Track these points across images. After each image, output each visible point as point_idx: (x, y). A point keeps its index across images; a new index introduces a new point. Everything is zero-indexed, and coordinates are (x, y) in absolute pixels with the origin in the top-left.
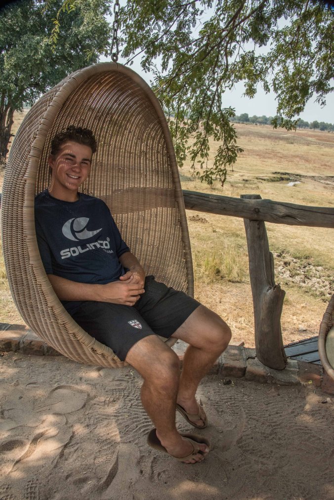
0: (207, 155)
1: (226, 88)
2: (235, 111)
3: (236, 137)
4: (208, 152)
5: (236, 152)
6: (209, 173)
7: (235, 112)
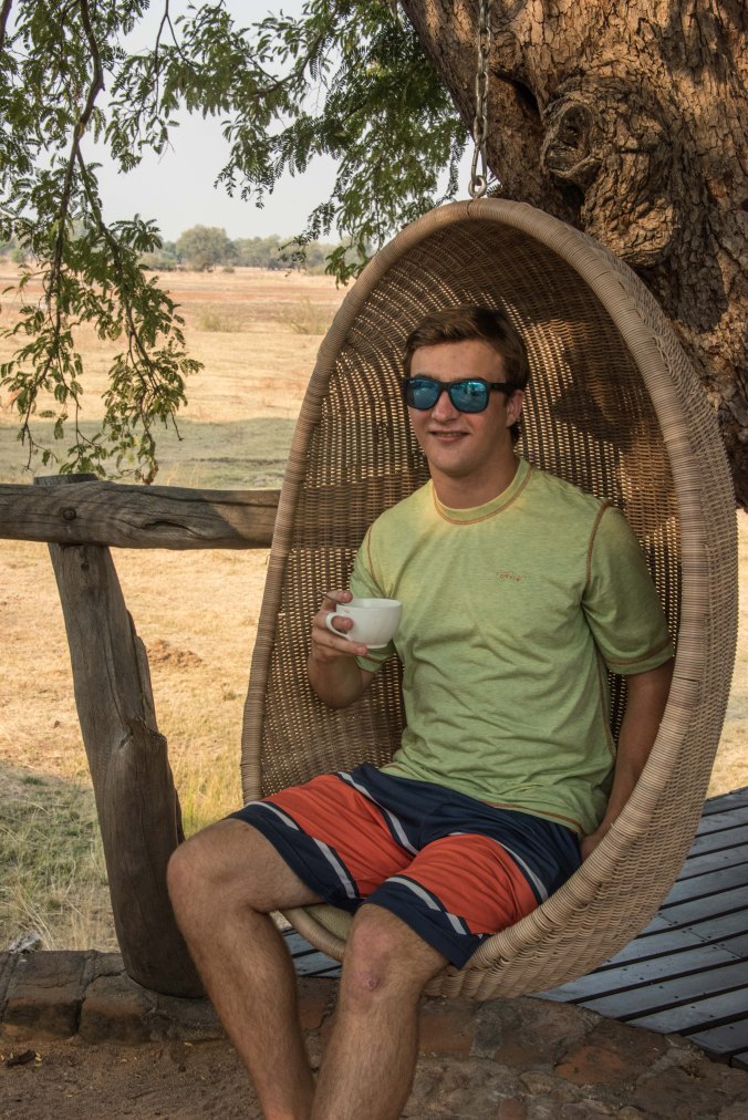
0: (76, 390)
1: (144, 146)
2: (156, 229)
3: (181, 320)
4: (78, 379)
5: (179, 372)
6: (91, 451)
7: (158, 234)
